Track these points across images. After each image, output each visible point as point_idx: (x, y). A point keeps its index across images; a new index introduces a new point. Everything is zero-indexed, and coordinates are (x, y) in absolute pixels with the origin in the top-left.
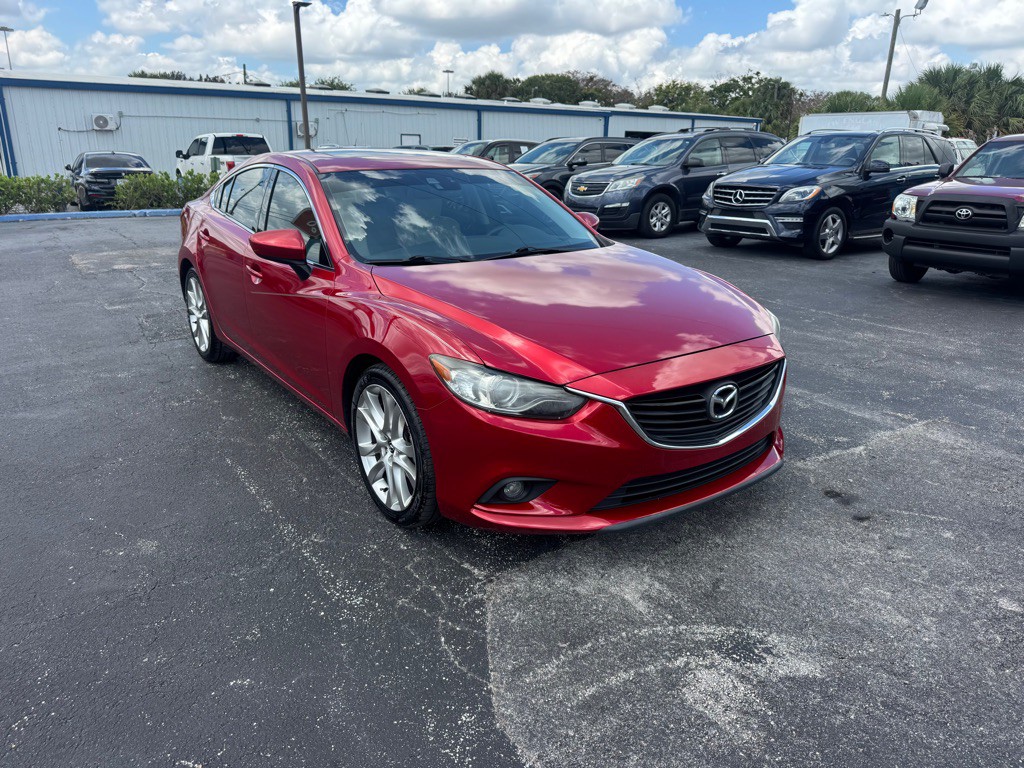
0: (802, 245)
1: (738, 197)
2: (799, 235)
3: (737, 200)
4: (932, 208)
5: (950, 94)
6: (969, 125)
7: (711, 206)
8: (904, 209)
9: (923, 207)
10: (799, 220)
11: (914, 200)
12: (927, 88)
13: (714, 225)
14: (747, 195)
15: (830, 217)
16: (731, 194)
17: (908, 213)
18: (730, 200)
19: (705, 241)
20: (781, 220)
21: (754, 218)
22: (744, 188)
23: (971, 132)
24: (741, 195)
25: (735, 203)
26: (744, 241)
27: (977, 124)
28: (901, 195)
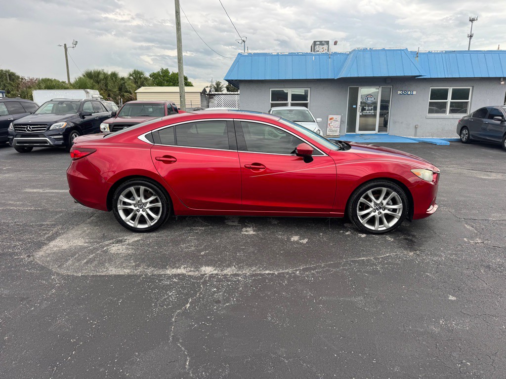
0: (65, 147)
1: (29, 128)
2: (63, 143)
3: (28, 130)
4: (115, 127)
5: (98, 82)
6: (109, 96)
7: (15, 134)
8: (104, 129)
9: (112, 128)
10: (61, 137)
11: (108, 125)
12: (88, 80)
13: (18, 143)
14: (33, 128)
15: (74, 135)
16: (24, 128)
17: (106, 130)
18: (25, 131)
19: (14, 151)
20: (52, 137)
21: (39, 137)
22: (31, 125)
23: (111, 99)
24: (30, 128)
25: (28, 132)
26: (34, 149)
27: (112, 95)
28: (102, 124)
